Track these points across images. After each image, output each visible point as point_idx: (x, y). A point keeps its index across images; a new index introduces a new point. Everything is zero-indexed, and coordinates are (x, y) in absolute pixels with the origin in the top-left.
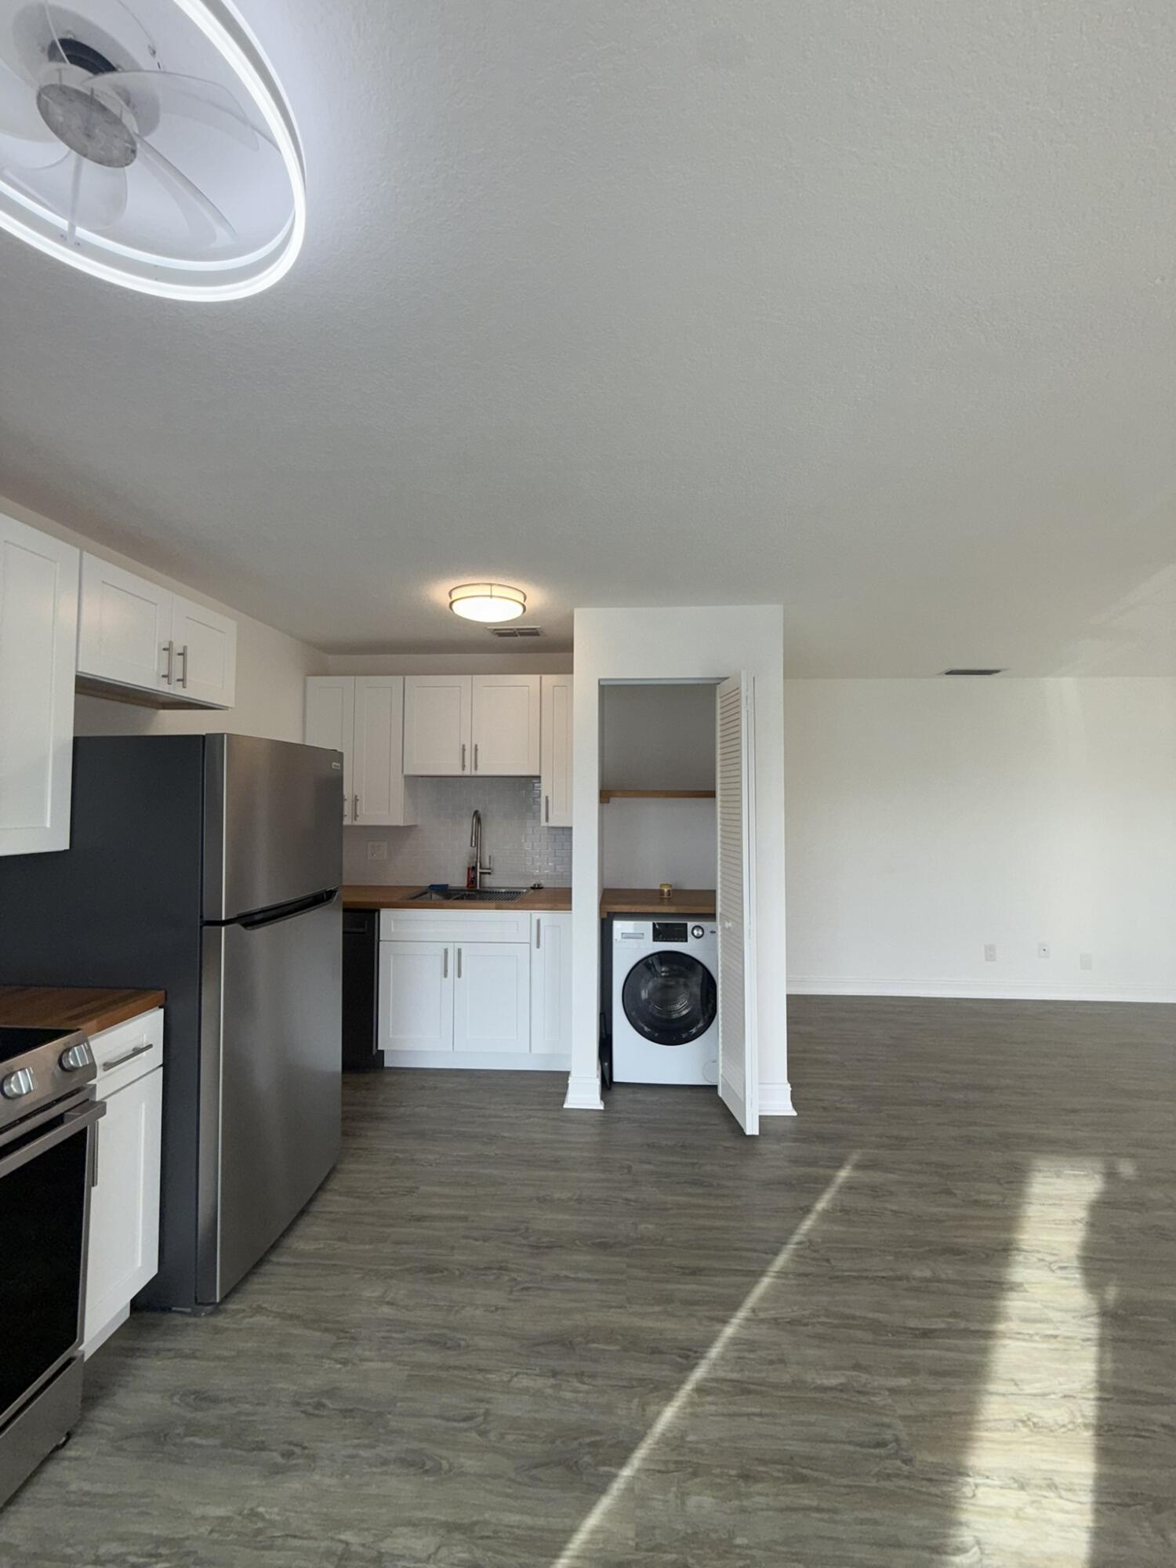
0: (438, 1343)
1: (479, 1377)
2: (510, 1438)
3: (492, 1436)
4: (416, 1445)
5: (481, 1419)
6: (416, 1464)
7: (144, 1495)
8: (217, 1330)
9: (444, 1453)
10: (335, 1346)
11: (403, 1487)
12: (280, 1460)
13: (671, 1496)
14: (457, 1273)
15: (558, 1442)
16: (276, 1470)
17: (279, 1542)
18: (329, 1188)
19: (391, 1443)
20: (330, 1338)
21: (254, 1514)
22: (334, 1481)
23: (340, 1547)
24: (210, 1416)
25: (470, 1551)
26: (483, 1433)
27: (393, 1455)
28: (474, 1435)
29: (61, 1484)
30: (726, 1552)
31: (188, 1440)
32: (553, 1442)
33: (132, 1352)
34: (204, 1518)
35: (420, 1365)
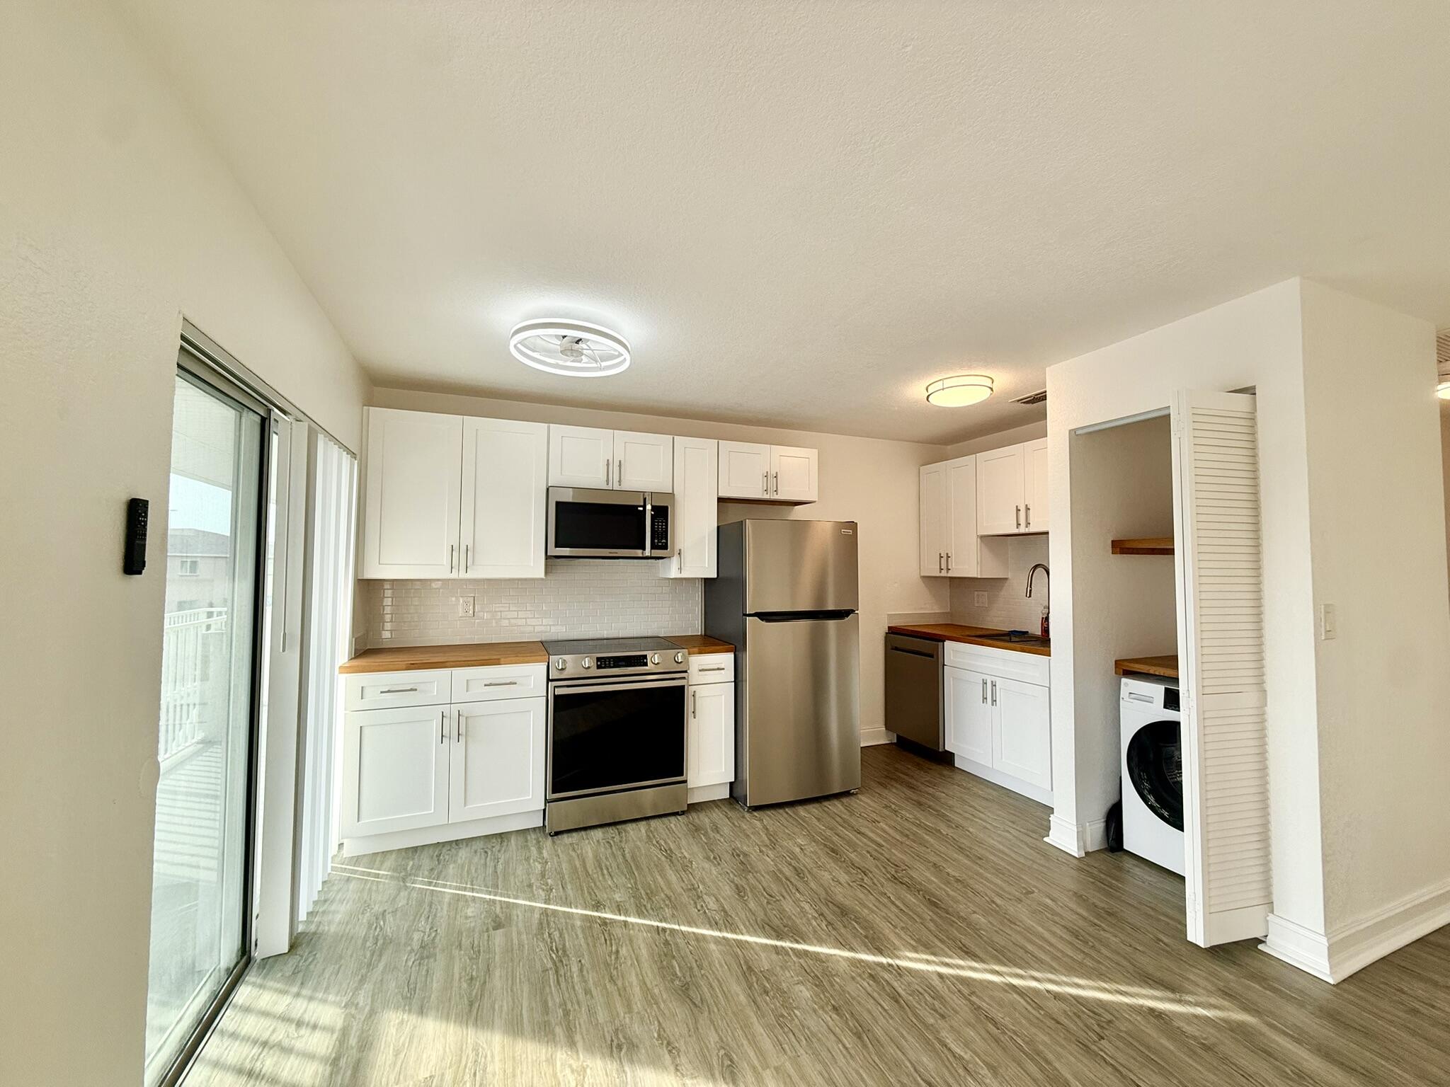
0: (798, 872)
1: (794, 891)
2: (774, 912)
3: (770, 906)
4: (746, 887)
5: (774, 899)
6: (739, 890)
7: (679, 838)
8: (743, 817)
9: (750, 895)
10: (767, 846)
11: (727, 890)
12: (712, 857)
13: (796, 979)
14: (843, 859)
15: (786, 929)
16: (708, 858)
17: (687, 872)
18: (842, 800)
19: (741, 879)
20: (768, 842)
21: (691, 862)
22: (715, 873)
23: (696, 886)
24: (712, 834)
25: (720, 920)
26: (768, 903)
27: (737, 882)
28: (766, 901)
29: (671, 823)
30: (787, 1007)
31: (702, 836)
32: (785, 926)
33: (717, 806)
34: (683, 853)
35: (781, 872)
